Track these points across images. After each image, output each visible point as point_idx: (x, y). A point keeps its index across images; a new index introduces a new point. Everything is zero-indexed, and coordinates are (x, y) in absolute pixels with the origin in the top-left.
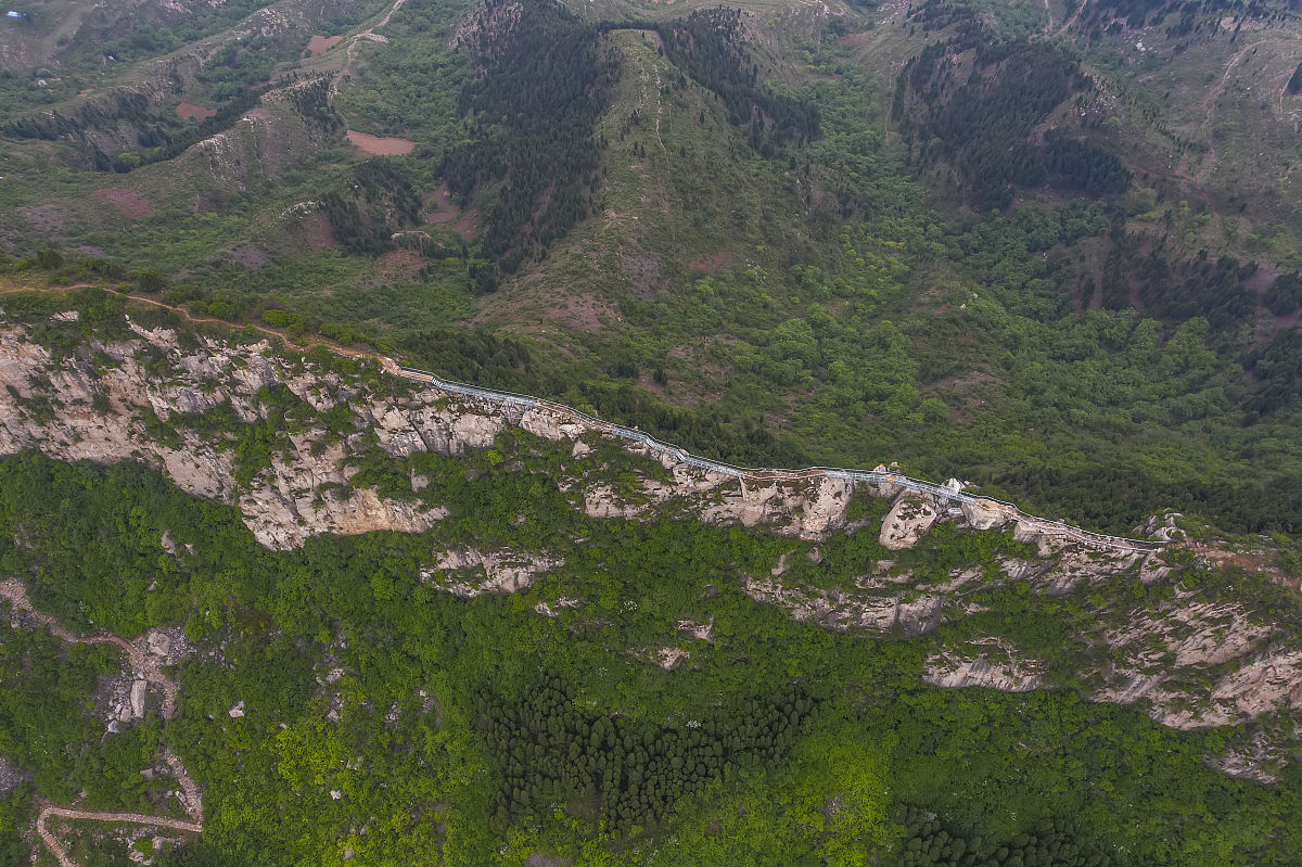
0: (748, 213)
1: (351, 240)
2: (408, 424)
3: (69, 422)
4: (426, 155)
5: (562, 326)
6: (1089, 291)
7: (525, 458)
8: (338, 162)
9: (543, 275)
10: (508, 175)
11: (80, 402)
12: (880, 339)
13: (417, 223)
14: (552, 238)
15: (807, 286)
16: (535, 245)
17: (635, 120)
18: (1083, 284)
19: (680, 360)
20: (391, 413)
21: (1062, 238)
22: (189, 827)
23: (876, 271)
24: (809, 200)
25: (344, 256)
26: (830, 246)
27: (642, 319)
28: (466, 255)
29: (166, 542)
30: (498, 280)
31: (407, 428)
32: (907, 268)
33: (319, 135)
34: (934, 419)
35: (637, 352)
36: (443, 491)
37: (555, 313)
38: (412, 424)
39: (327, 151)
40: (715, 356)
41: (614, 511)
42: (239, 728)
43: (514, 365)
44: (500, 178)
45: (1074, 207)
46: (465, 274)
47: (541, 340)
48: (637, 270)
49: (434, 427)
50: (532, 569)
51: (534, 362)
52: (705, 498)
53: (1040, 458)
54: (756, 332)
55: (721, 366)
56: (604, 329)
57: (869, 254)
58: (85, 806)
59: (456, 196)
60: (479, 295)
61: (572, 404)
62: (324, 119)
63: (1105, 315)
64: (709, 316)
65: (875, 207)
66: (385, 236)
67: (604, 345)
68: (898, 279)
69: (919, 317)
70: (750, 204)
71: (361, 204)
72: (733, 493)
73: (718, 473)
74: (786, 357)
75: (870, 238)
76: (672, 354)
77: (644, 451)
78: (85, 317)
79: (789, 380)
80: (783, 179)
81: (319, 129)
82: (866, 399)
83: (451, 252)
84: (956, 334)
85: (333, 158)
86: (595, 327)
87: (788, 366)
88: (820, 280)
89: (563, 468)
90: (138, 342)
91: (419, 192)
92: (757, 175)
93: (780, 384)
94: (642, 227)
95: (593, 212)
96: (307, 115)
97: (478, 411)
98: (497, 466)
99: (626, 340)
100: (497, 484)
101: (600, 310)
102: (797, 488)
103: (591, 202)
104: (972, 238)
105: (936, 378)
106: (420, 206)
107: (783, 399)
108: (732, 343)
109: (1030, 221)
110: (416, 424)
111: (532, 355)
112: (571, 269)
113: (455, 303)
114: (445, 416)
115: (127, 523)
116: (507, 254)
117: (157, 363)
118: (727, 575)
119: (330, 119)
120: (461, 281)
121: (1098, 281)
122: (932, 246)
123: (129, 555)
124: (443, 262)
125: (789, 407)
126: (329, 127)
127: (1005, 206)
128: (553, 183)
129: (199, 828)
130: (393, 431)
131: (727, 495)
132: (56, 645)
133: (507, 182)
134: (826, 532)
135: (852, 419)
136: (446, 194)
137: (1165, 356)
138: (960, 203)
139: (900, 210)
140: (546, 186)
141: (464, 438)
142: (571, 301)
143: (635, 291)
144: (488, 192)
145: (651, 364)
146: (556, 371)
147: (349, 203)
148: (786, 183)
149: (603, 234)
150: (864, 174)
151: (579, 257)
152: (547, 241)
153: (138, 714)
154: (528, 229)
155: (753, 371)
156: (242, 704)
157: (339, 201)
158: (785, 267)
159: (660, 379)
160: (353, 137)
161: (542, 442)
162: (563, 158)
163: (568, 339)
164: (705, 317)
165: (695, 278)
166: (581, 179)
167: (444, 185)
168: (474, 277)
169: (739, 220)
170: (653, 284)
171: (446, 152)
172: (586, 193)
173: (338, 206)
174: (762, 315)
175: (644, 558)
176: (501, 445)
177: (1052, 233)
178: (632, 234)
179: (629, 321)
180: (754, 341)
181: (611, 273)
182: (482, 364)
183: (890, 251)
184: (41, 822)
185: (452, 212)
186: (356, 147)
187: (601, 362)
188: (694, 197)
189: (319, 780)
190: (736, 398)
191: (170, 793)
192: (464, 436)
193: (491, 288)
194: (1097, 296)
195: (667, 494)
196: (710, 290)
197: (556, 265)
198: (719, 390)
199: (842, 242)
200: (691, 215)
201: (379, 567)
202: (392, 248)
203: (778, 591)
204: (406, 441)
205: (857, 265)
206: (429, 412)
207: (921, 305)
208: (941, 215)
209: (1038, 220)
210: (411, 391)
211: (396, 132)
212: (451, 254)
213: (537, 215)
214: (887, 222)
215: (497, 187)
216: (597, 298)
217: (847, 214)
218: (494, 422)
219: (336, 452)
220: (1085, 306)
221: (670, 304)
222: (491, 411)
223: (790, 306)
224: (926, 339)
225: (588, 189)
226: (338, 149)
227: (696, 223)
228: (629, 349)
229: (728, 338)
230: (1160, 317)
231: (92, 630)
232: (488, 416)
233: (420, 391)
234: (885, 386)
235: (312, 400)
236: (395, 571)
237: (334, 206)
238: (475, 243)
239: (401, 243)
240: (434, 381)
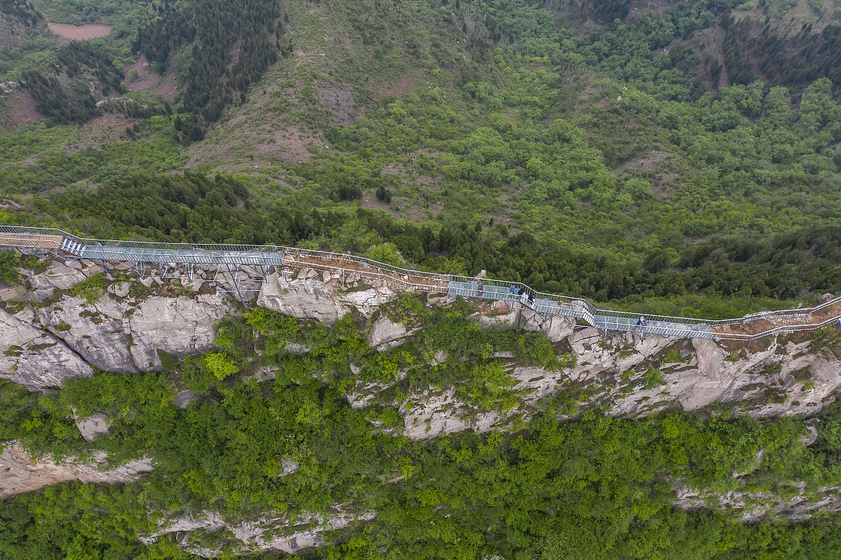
0: (419, 42)
1: (56, 112)
2: (38, 334)
4: (122, 35)
5: (274, 160)
6: (715, 73)
7: (277, 359)
8: (42, 50)
9: (245, 117)
10: (198, 37)
12: (559, 135)
13: (122, 91)
14: (247, 83)
15: (481, 100)
16: (234, 93)
18: (709, 68)
19: (394, 176)
21: (677, 35)
23: (531, 82)
24: (465, 28)
25: (49, 127)
26: (490, 66)
27: (348, 145)
28: (170, 112)
30: (203, 129)
31: (39, 341)
32: (557, 76)
33: (20, 29)
34: (640, 197)
35: (353, 175)
36: (138, 435)
37: (264, 149)
38: (46, 331)
39: (29, 41)
40: (425, 168)
41: (455, 425)
43: (232, 203)
44: (190, 40)
45: (681, 8)
46: (171, 128)
47: (257, 175)
48: (335, 102)
49: (93, 330)
50: (318, 529)
51: (253, 197)
52: (625, 380)
53: (766, 217)
54: (454, 143)
55: (433, 177)
56: (315, 158)
57: (522, 69)
59: (154, 64)
60: (186, 144)
61: (354, 248)
62: (23, 15)
63: (738, 89)
64: (407, 134)
65: (515, 33)
66: (90, 104)
67: (319, 173)
68: (552, 86)
69: (586, 111)
70: (418, 35)
71: (63, 79)
72: (683, 365)
73: (655, 335)
74: (487, 162)
75: (519, 56)
76: (383, 173)
77: (512, 317)
79: (498, 181)
80: (441, 12)
81: (20, 24)
82: (571, 189)
83: (155, 111)
84: (622, 122)
85: (38, 47)
86: (306, 157)
87: (493, 168)
88: (491, 94)
89: (355, 370)
91: (119, 65)
92: (419, 11)
93: (491, 186)
94: (330, 62)
95: (283, 54)
96: (8, 13)
97: (169, 289)
98: (229, 379)
99: (339, 165)
100: (236, 411)
101: (308, 141)
103: (278, 46)
104: (602, 45)
105: (622, 161)
106: (122, 77)
107: (498, 199)
108: (433, 155)
109: (646, 25)
110: (57, 333)
111: (250, 191)
112: (271, 106)
113: (164, 155)
114: (106, 307)
116: (209, 105)
119: (29, 15)
120: (168, 134)
121: (721, 62)
122: (570, 56)
124: (148, 120)
125: (506, 206)
126: (30, 21)
127: (624, 15)
128: (241, 37)
130: (13, 351)
131: (670, 371)
133: (197, 41)
135: (567, 208)
136: (145, 64)
137: (804, 115)
138: (585, 19)
139: (536, 32)
140: (235, 40)
141: (156, 340)
142: (278, 136)
143: (336, 120)
144: (183, 55)
145: (369, 184)
146: (278, 204)
147: (50, 79)
148: (445, 15)
149: (296, 71)
150: (499, 8)
151: (278, 94)
152: (244, 87)
154: (224, 80)
155: (463, 177)
157: (40, 78)
158: (460, 84)
159: (383, 197)
160: (55, 28)
161: (306, 328)
162: (245, 12)
163: (282, 171)
164: (404, 136)
165: (386, 103)
166: (266, 29)
167: (143, 57)
168: (180, 130)
169: (413, 49)
170: (350, 112)
171: (140, 30)
172: (272, 39)
173: (39, 83)
174: (452, 129)
175: (516, 491)
176: (229, 344)
177: (668, 31)
178: (323, 69)
179: (337, 148)
180: (454, 150)
181: (311, 106)
182: (192, 207)
183: (537, 65)
185: (154, 79)
186: (57, 36)
187: (320, 189)
188: (371, 34)
190: (459, 205)
192: (156, 337)
193: (198, 136)
194: (724, 75)
195: (554, 384)
196: (402, 111)
197: (257, 106)
198: (439, 200)
199: (497, 62)
200: (370, 48)
201: (75, 533)
202: (99, 115)
204: (45, 364)
205: (514, 80)
206: (71, 309)
207: (582, 102)
208: (571, 31)
209: (654, 23)
210: (24, 271)
211: (92, 20)
212: (155, 112)
213: (230, 67)
214: (529, 42)
215: (188, 49)
216: (302, 130)
217: (496, 38)
218: (206, 304)
220: (715, 86)
221: (371, 128)
222: (196, 285)
223: (473, 118)
224: (596, 130)
225: (274, 36)
226: (40, 38)
227: (378, 56)
228: (343, 174)
229: (430, 152)
230: (784, 84)
232: (192, 295)
233: (41, 269)
234: (583, 174)
236: (99, 538)
237: (35, 83)
238: (177, 101)
239: (107, 109)
240: (72, 246)
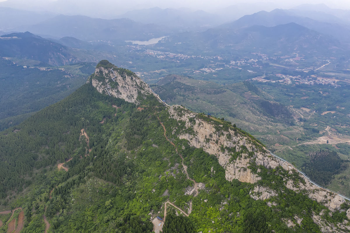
3: (210, 144)
11: (214, 140)
17: (345, 178)
20: (260, 155)
22: (187, 215)
29: (212, 169)
38: (263, 159)
41: (292, 188)
42: (204, 203)
49: (266, 161)
50: (271, 195)
52: (311, 191)
58: (174, 204)
73: (316, 186)
77: (302, 177)
78: (223, 127)
89: (286, 176)
90: (228, 132)
97: (275, 160)
102: (331, 194)
114: (269, 160)
115: (208, 164)
117: (229, 137)
118: (309, 211)
123: (205, 169)
129: (188, 216)
130: (259, 159)
131: (316, 192)
132: (186, 178)
134: (335, 210)
141: (270, 165)
153: (191, 194)
156: (207, 200)
161: (284, 170)
176: (276, 169)
184: (166, 203)
189: (212, 218)
191: (187, 208)
195: (304, 188)
203: (320, 221)
204: (260, 162)
206: (267, 157)
210: (266, 153)
218: (277, 164)
219: (248, 160)
231: (192, 178)
232: (277, 162)
235: (249, 149)
